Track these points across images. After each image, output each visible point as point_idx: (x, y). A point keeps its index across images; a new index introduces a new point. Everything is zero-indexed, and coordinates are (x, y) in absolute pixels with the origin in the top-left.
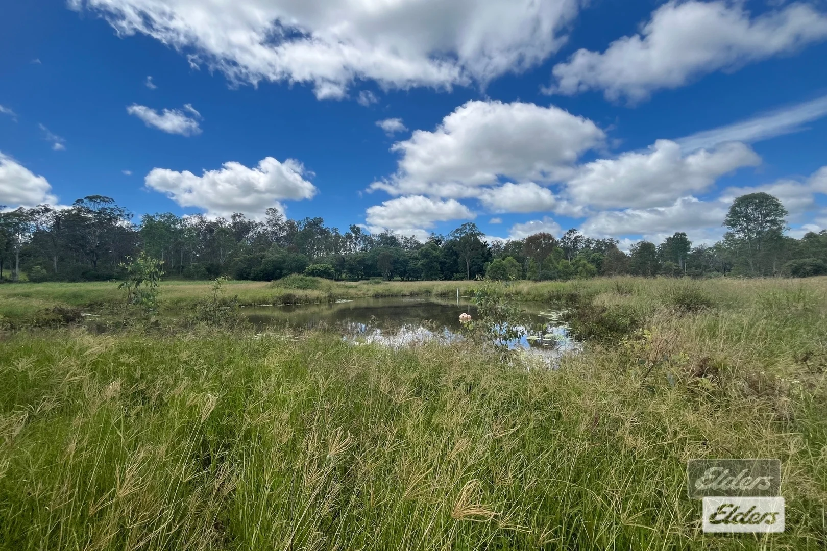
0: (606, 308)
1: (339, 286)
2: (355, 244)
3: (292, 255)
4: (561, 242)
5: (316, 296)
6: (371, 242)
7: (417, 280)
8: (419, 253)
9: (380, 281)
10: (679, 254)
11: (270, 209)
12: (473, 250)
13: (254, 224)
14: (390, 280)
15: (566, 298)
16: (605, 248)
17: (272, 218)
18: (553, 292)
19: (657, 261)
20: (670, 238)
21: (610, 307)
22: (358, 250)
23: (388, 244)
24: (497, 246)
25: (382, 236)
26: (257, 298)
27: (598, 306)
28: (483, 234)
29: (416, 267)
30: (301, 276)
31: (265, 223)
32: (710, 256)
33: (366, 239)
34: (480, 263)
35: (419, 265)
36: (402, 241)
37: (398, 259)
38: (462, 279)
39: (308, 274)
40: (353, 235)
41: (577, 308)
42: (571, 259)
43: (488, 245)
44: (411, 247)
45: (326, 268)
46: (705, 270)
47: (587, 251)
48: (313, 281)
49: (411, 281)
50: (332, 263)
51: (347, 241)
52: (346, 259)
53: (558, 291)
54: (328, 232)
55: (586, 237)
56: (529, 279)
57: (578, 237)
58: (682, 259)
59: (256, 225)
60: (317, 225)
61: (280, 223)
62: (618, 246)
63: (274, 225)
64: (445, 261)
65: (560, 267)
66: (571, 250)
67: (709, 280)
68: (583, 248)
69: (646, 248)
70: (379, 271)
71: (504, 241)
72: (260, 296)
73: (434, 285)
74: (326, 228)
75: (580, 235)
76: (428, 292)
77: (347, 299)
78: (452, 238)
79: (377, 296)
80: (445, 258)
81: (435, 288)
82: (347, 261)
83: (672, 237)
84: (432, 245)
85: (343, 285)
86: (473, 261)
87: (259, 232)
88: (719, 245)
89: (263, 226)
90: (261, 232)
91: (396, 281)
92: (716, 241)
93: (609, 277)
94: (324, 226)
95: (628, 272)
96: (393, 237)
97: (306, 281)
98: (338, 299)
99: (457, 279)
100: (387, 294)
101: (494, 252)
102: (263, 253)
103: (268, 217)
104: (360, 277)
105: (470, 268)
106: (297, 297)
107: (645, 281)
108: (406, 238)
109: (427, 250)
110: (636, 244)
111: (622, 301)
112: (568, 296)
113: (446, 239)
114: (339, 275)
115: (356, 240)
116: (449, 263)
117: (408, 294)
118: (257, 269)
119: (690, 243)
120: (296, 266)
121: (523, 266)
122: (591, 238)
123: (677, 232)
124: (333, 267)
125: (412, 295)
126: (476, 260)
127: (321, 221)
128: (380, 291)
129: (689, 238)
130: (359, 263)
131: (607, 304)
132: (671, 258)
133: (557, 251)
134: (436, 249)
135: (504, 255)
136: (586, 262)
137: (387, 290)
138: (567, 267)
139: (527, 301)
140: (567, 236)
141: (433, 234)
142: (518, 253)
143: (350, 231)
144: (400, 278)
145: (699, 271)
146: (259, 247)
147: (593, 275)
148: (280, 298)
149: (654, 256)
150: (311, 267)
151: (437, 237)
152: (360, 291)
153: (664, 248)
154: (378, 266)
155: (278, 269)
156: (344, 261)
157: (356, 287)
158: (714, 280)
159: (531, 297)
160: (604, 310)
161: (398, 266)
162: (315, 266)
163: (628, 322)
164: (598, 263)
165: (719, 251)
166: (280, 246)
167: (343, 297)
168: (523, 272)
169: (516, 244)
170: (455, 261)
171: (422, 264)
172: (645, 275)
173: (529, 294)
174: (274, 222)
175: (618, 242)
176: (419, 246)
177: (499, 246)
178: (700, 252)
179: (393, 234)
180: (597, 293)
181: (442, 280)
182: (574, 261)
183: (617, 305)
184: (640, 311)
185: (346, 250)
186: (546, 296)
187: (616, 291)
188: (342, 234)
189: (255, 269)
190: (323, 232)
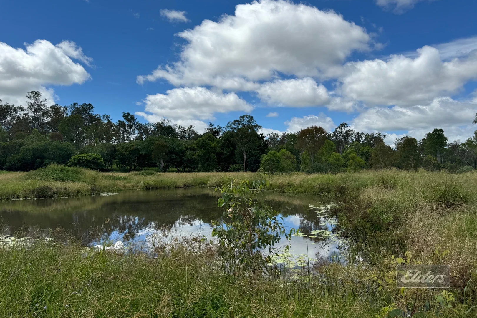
0: (371, 203)
1: (105, 178)
2: (129, 133)
3: (56, 143)
4: (334, 136)
5: (77, 188)
6: (147, 131)
7: (194, 171)
8: (196, 144)
9: (153, 172)
10: (437, 149)
11: (32, 92)
12: (249, 141)
13: (13, 108)
14: (165, 171)
15: (335, 191)
16: (373, 142)
17: (33, 102)
18: (324, 184)
19: (419, 155)
20: (430, 133)
21: (375, 202)
22: (132, 140)
23: (164, 134)
24: (273, 138)
25: (159, 126)
26: (6, 191)
27: (364, 200)
28: (260, 127)
29: (193, 157)
30: (62, 166)
31: (26, 107)
32: (463, 151)
33: (141, 127)
34: (256, 154)
35: (194, 156)
36: (178, 131)
37: (174, 149)
38: (238, 170)
39: (74, 164)
40: (127, 123)
41: (345, 201)
42: (343, 152)
43: (264, 137)
44: (189, 138)
45: (94, 158)
46: (459, 164)
47: (357, 145)
48: (76, 172)
49: (186, 172)
50: (101, 152)
51: (120, 130)
52: (117, 148)
53: (328, 184)
54: (99, 119)
55: (356, 131)
56: (303, 171)
57: (349, 131)
58: (440, 153)
59: (15, 110)
60: (86, 111)
61: (43, 107)
62: (385, 140)
63: (36, 110)
64: (222, 153)
65: (331, 159)
66: (342, 143)
67: (464, 174)
68: (353, 142)
69: (409, 142)
70: (154, 161)
71: (280, 134)
72: (10, 188)
73: (209, 177)
74: (96, 115)
75: (351, 129)
76: (203, 184)
77: (114, 191)
78: (229, 129)
79: (148, 188)
80: (222, 149)
81: (211, 180)
82: (119, 150)
83: (431, 133)
84: (209, 136)
85: (110, 176)
86: (250, 152)
87: (19, 117)
88: (470, 141)
89: (23, 110)
90: (21, 117)
91: (172, 171)
92: (468, 138)
93: (375, 170)
94: (94, 112)
95: (393, 165)
96: (169, 127)
97: (68, 171)
98: (104, 191)
99: (234, 170)
100: (159, 186)
101: (270, 143)
102: (21, 140)
103: (30, 100)
104: (133, 167)
105: (247, 159)
106: (54, 190)
107: (408, 174)
108: (183, 128)
109: (204, 141)
110: (400, 138)
111: (387, 195)
112: (337, 188)
113: (224, 130)
114: (109, 165)
115: (130, 128)
116: (226, 154)
117: (181, 186)
118: (14, 158)
119: (446, 139)
120: (60, 156)
121: (297, 159)
122: (360, 133)
123: (436, 128)
124: (103, 156)
125: (186, 186)
126: (253, 152)
127: (90, 107)
128: (152, 183)
129: (445, 134)
130: (132, 152)
131: (373, 198)
132: (430, 152)
133: (329, 144)
134: (213, 140)
135: (279, 147)
136: (355, 155)
137: (159, 182)
138: (338, 160)
139: (298, 193)
140: (339, 130)
141: (211, 125)
142: (293, 145)
143: (123, 119)
144: (176, 169)
145: (454, 164)
146: (17, 133)
147: (362, 167)
148: (33, 191)
149: (416, 150)
150: (77, 156)
151: (215, 128)
152: (129, 182)
153: (424, 143)
154: (153, 157)
155: (38, 158)
156: (115, 150)
157: (125, 179)
158: (468, 174)
159: (302, 190)
160: (369, 205)
161: (174, 156)
162: (82, 155)
163: (392, 218)
164: (366, 155)
165: (470, 147)
166: (42, 133)
167: (108, 189)
168: (297, 164)
169: (291, 137)
170: (232, 153)
171: (198, 155)
172: (407, 169)
173: (300, 186)
174: (36, 106)
175: (385, 136)
176: (196, 136)
177: (275, 138)
178: (455, 147)
179: (170, 124)
180: (364, 186)
181: (220, 171)
182: (345, 154)
183: (381, 200)
184: (402, 207)
185: (119, 139)
186: (317, 189)
187: (381, 185)
188: (115, 121)
189: (12, 158)
190: (93, 119)
